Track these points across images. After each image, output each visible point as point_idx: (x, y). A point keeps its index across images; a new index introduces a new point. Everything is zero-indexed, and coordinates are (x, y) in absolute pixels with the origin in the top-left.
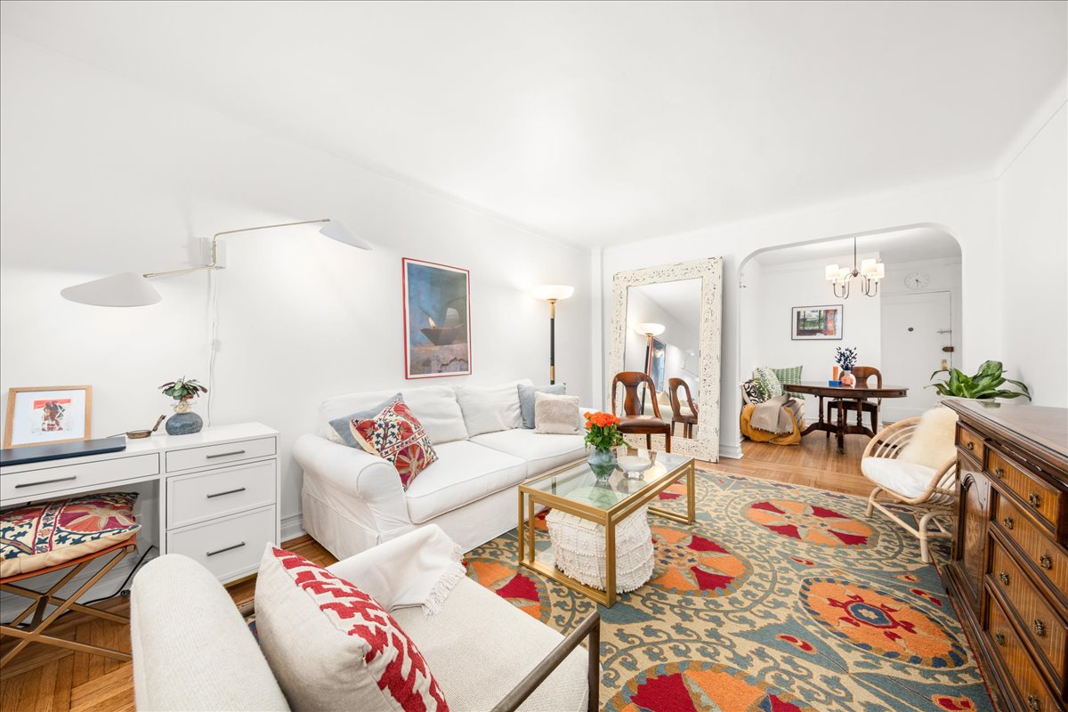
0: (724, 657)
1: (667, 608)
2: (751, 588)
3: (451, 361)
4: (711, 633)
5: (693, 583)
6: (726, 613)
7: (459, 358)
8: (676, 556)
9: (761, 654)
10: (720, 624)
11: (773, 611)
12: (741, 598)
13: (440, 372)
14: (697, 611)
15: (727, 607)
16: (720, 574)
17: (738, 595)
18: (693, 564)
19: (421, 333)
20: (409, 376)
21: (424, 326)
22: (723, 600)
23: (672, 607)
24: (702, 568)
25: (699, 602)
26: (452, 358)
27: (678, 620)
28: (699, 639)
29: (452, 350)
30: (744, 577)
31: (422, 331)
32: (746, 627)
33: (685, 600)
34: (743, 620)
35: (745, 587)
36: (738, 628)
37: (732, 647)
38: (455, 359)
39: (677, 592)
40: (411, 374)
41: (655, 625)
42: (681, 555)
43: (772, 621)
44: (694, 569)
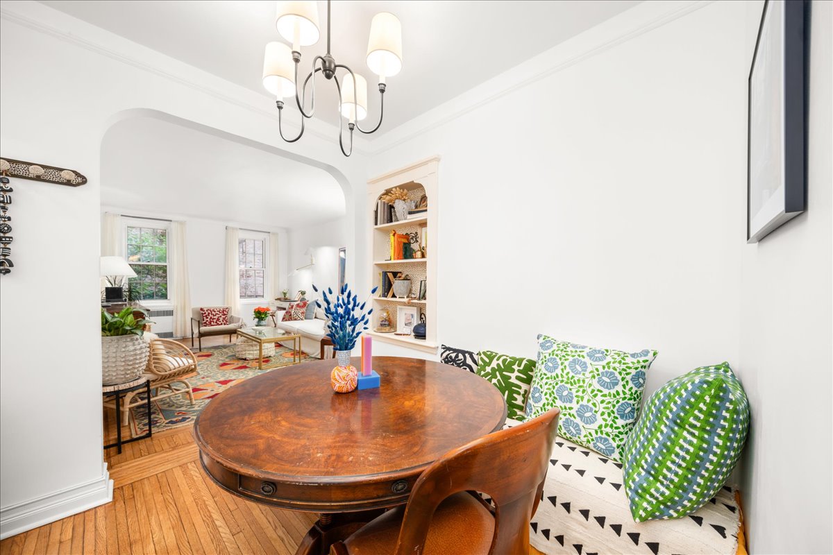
0: (204, 360)
2: (212, 368)
8: (244, 363)
14: (218, 361)
15: (213, 364)
18: (236, 364)
22: (216, 364)
25: (221, 362)
27: (220, 359)
30: (218, 368)
33: (224, 361)
41: (223, 357)
44: (233, 364)
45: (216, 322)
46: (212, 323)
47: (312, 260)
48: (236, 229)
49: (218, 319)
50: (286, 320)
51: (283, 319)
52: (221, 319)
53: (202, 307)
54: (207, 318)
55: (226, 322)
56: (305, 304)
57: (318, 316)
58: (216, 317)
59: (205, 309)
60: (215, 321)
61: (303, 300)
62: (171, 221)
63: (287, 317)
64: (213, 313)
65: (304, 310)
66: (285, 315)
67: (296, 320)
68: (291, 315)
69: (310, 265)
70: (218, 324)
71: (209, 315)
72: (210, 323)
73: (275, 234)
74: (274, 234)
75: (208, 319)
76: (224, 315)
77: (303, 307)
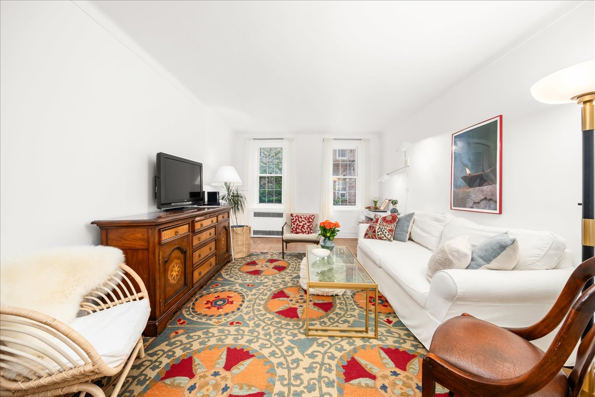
0: (271, 277)
1: (290, 281)
2: (264, 297)
3: (482, 200)
4: (275, 280)
5: (286, 291)
6: (272, 286)
7: (488, 198)
8: (299, 301)
9: (262, 280)
10: (273, 283)
11: (257, 291)
12: (268, 292)
13: (472, 208)
14: (281, 284)
15: (272, 288)
16: (277, 299)
17: (269, 293)
18: (290, 299)
19: (461, 180)
20: (453, 208)
21: (463, 175)
22: (274, 289)
23: (288, 282)
24: (285, 299)
25: (281, 286)
26: (483, 197)
27: (285, 280)
28: (278, 278)
29: (482, 191)
30: (267, 301)
31: (462, 178)
32: (265, 284)
33: (286, 285)
34: (266, 286)
35: (266, 297)
36: (268, 284)
37: (269, 280)
38: (485, 198)
39: (289, 287)
40: (454, 206)
41: (290, 277)
42: (297, 302)
43: (257, 289)
44: (288, 297)
45: (301, 230)
46: (298, 230)
47: (406, 161)
48: (331, 139)
49: (303, 227)
50: (369, 238)
51: (366, 235)
52: (306, 226)
53: (292, 212)
54: (294, 224)
55: (311, 230)
56: (394, 219)
57: (413, 238)
58: (301, 224)
59: (294, 215)
60: (300, 227)
61: (394, 211)
62: (283, 139)
63: (370, 233)
64: (300, 219)
65: (393, 226)
66: (367, 231)
67: (381, 239)
68: (374, 231)
69: (404, 168)
70: (303, 232)
71: (296, 221)
72: (296, 229)
73: (367, 140)
74: (365, 140)
75: (295, 226)
76: (309, 222)
77: (391, 222)
